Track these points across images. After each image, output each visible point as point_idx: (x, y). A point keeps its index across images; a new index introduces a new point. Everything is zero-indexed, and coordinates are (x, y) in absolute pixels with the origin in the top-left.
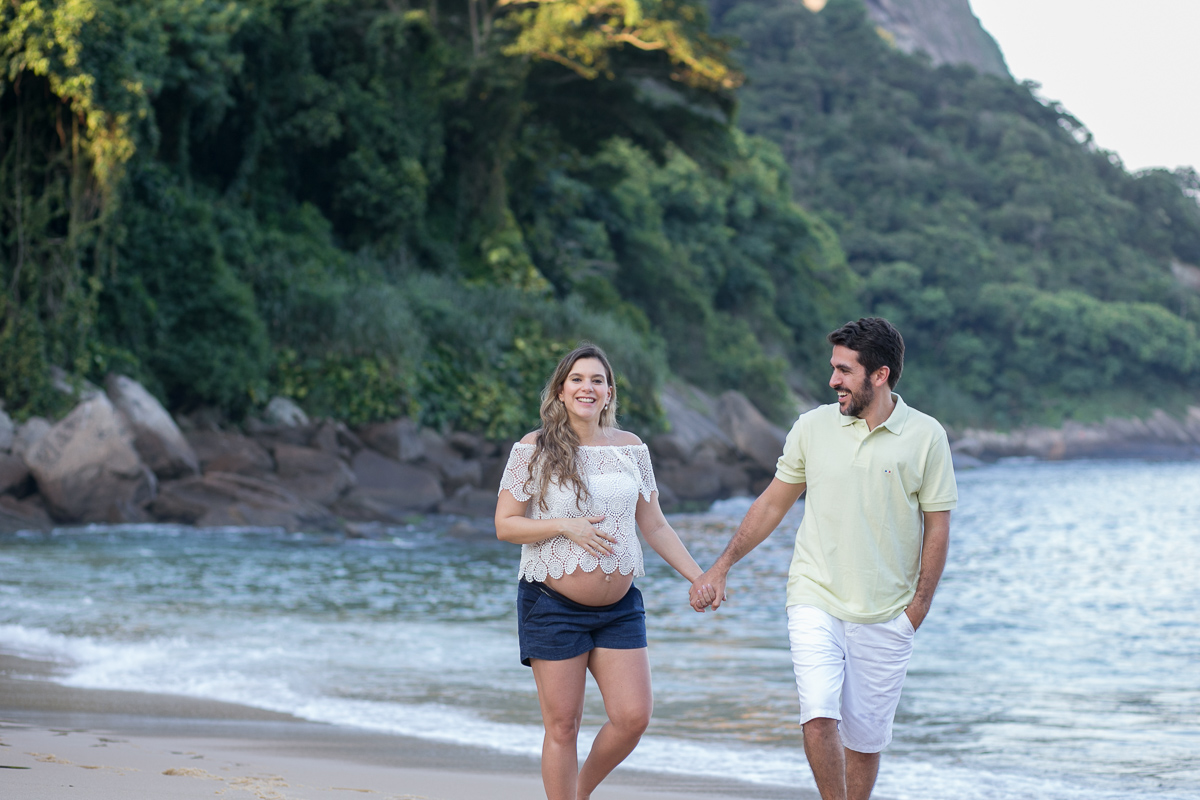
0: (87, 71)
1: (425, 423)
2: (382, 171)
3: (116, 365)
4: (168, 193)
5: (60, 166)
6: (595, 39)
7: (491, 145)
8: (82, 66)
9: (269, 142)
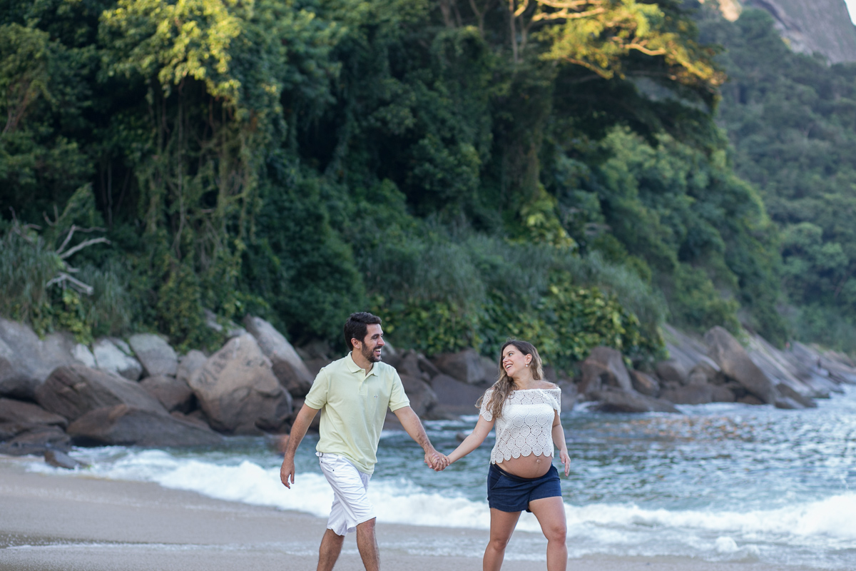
0: (235, 77)
1: (483, 353)
2: (445, 153)
3: (252, 308)
4: (293, 172)
5: (210, 151)
6: (611, 48)
7: (528, 132)
8: (231, 73)
9: (357, 131)
